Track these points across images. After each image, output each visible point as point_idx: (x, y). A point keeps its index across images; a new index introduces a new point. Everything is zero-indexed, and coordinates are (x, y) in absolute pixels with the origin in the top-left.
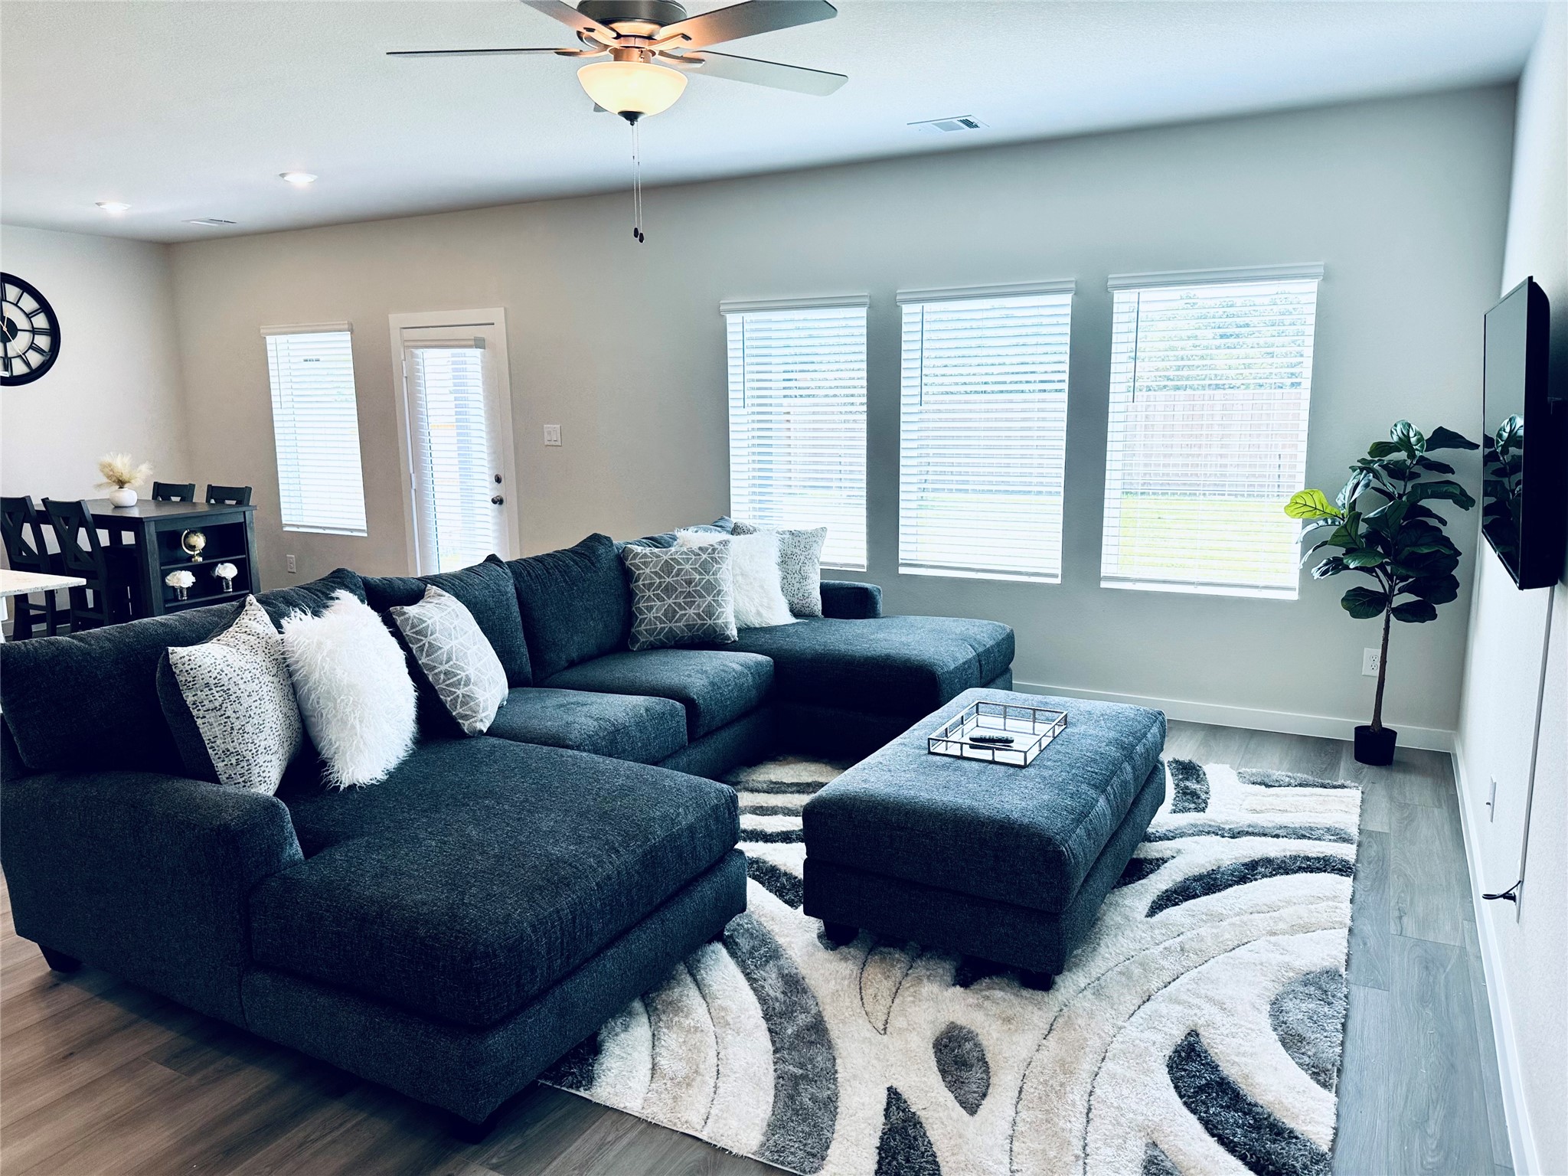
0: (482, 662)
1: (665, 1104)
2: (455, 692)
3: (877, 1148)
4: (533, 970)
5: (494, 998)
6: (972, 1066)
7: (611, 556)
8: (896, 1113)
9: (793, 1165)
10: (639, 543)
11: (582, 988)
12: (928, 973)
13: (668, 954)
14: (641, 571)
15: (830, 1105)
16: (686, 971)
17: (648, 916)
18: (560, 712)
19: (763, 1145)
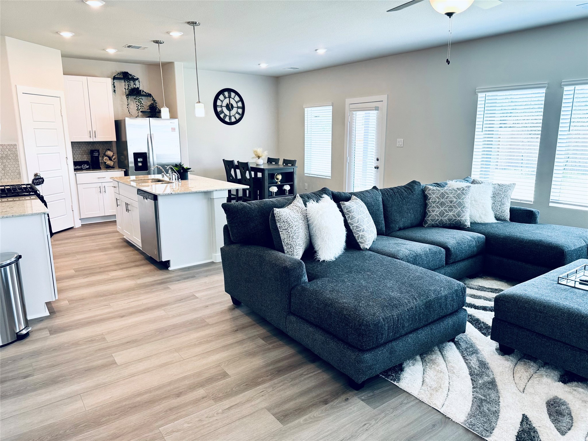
0: (369, 224)
1: (427, 395)
2: (359, 234)
3: (516, 436)
4: (382, 334)
5: (368, 341)
6: (564, 416)
7: (420, 189)
8: (526, 425)
9: (478, 432)
10: (431, 185)
11: (399, 346)
12: (546, 374)
13: (432, 341)
14: (431, 196)
15: (496, 414)
16: (438, 350)
17: (426, 326)
18: (395, 246)
19: (465, 421)
